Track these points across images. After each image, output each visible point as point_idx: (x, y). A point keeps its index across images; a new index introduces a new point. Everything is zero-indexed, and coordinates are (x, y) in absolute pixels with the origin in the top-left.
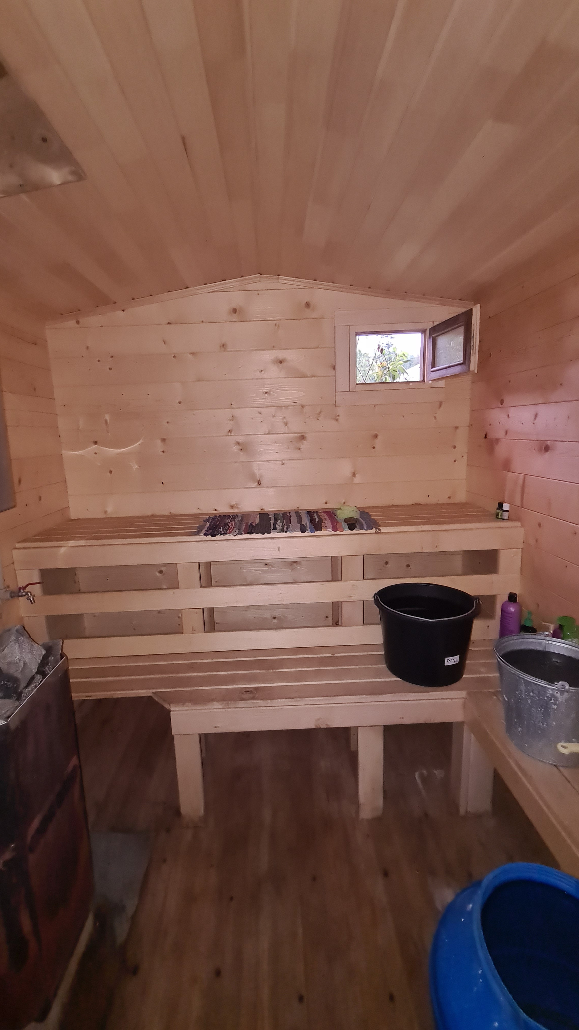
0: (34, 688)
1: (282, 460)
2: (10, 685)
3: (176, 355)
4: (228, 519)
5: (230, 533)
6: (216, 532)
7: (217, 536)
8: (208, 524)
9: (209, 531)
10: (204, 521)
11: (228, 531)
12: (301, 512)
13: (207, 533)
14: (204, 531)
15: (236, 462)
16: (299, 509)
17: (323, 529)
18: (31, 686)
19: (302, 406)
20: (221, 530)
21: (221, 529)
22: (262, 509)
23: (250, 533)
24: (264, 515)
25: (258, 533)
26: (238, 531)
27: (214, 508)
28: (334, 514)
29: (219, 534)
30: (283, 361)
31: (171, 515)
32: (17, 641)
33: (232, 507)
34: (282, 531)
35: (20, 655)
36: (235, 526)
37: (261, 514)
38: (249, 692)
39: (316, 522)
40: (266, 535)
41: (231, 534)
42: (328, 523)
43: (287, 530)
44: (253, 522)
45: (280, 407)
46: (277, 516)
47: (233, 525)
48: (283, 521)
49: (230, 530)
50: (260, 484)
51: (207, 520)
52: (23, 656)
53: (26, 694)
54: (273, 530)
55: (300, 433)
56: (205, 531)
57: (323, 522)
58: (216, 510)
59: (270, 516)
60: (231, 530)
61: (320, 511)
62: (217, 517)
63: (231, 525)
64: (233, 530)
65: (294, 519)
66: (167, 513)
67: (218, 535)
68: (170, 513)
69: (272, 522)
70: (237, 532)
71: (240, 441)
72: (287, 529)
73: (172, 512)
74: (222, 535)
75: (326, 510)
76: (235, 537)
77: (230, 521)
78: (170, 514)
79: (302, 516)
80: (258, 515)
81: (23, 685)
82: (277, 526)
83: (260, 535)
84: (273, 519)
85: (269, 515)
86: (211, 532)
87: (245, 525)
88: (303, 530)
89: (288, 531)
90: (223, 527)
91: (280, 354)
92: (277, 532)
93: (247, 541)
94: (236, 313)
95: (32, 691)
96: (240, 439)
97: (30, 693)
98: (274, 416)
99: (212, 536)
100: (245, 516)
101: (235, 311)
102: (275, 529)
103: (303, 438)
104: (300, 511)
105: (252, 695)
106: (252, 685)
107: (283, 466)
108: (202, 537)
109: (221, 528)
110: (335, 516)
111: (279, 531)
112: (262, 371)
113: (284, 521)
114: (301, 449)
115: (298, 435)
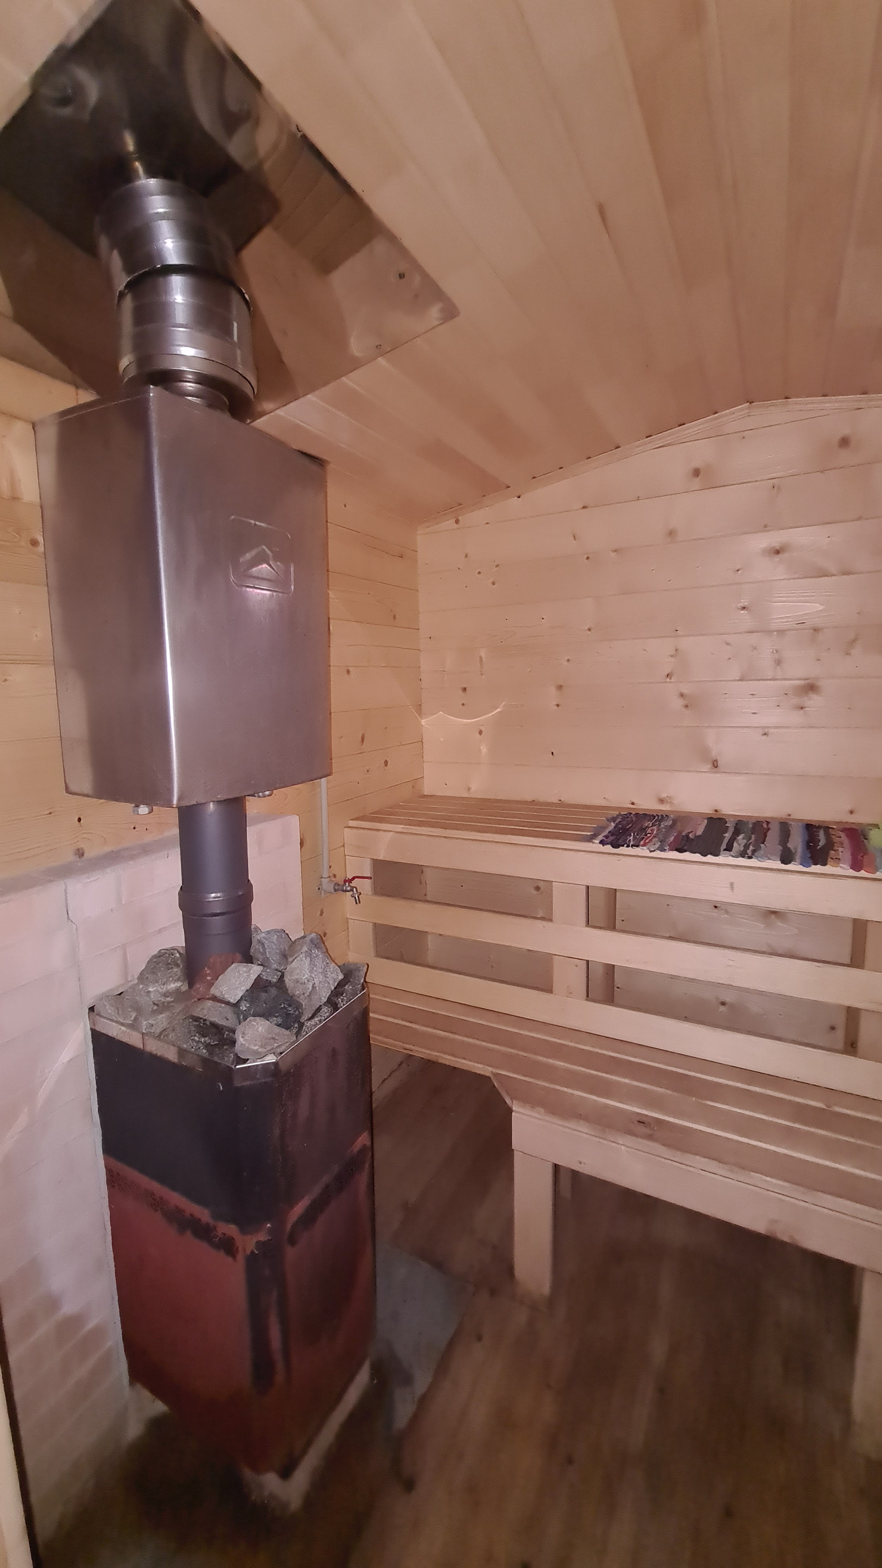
0: (318, 1022)
1: (764, 728)
2: (290, 1011)
3: (590, 556)
4: (648, 821)
5: (643, 845)
6: (620, 841)
7: (621, 848)
8: (613, 824)
9: (611, 837)
10: (608, 820)
11: (642, 843)
12: (793, 823)
13: (605, 840)
14: (601, 837)
15: (675, 727)
16: (791, 817)
17: (829, 863)
18: (315, 1019)
19: (815, 630)
20: (631, 838)
21: (630, 836)
22: (716, 811)
23: (681, 851)
24: (716, 823)
25: (695, 853)
26: (659, 843)
27: (631, 801)
28: (864, 836)
29: (626, 845)
30: (784, 550)
31: (561, 804)
32: (309, 954)
33: (662, 801)
34: (743, 854)
35: (309, 974)
36: (657, 835)
37: (711, 818)
38: (643, 1123)
39: (819, 847)
40: (710, 858)
41: (645, 848)
42: (844, 851)
43: (753, 854)
44: (692, 832)
45: (769, 632)
46: (740, 826)
47: (655, 832)
48: (751, 837)
49: (645, 841)
50: (716, 767)
51: (613, 819)
52: (313, 976)
53: (308, 1029)
54: (725, 850)
55: (806, 679)
56: (604, 837)
57: (836, 848)
58: (633, 804)
59: (727, 825)
60: (647, 841)
61: (835, 827)
62: (632, 815)
63: (650, 832)
64: (651, 841)
65: (773, 836)
66: (555, 800)
67: (623, 846)
68: (560, 800)
69: (728, 835)
70: (657, 846)
71: (687, 692)
72: (754, 852)
73: (562, 799)
74: (630, 848)
75: (848, 826)
76: (652, 853)
77: (651, 825)
78: (559, 802)
79: (792, 831)
80: (706, 821)
81: (307, 1015)
82: (735, 844)
83: (697, 857)
84: (731, 830)
85: (726, 823)
86: (613, 840)
87: (675, 834)
88: (786, 858)
89: (753, 856)
90: (636, 834)
91: (779, 538)
92: (733, 856)
93: (673, 864)
94: (698, 476)
95: (315, 1026)
96: (688, 688)
97: (312, 1026)
98: (755, 648)
99: (613, 847)
100: (680, 819)
101: (697, 473)
102: (729, 848)
103: (812, 689)
104: (790, 823)
105: (647, 1131)
106: (654, 1113)
107: (766, 737)
108: (596, 846)
109: (632, 834)
110: (865, 841)
111: (736, 854)
112: (738, 571)
113: (753, 836)
114: (805, 709)
115: (802, 682)
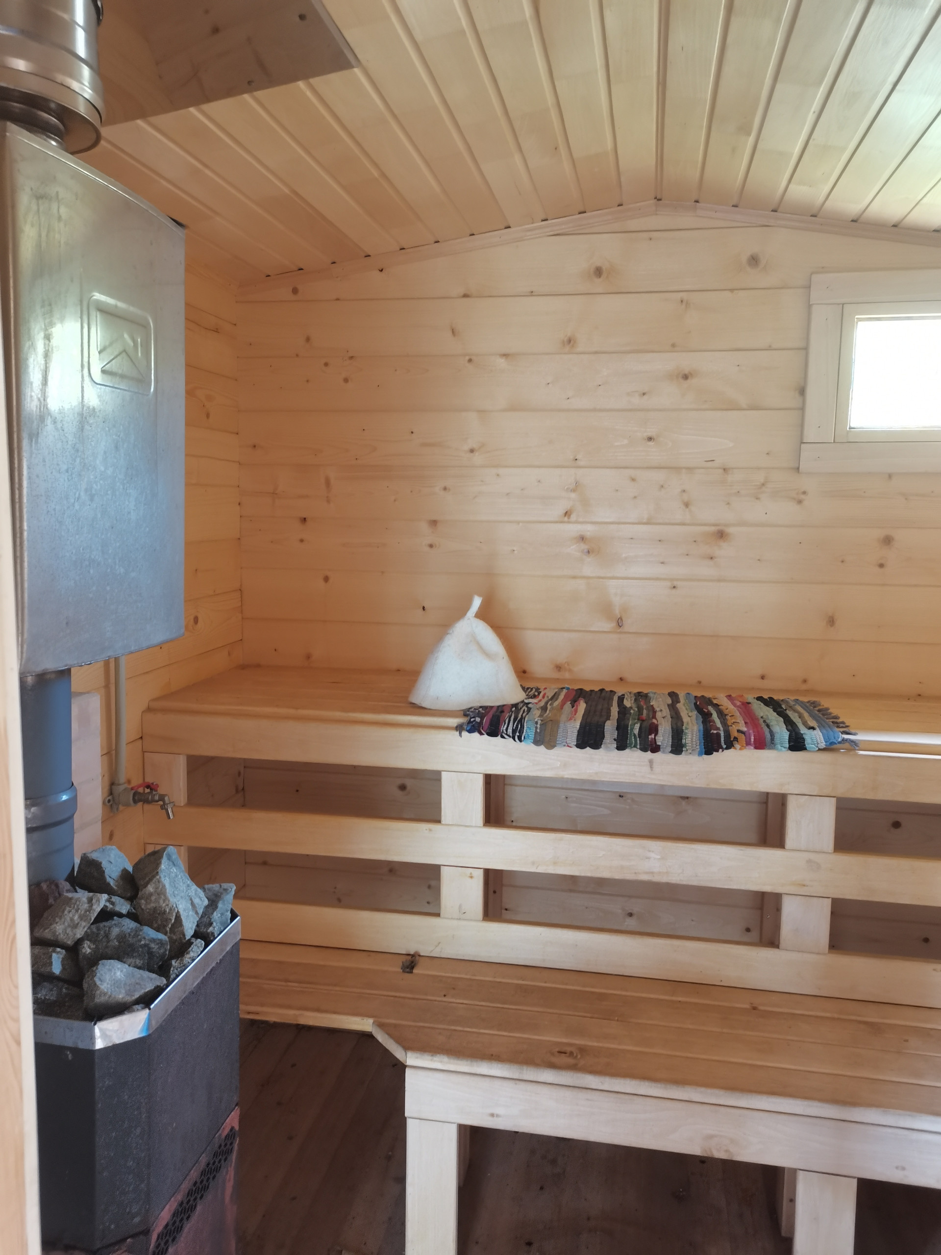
1: (672, 580)
3: (473, 358)
15: (574, 577)
19: (724, 469)
27: (522, 668)
30: (691, 374)
32: (167, 874)
33: (557, 667)
38: (565, 1054)
45: (677, 469)
50: (620, 627)
52: (176, 901)
55: (715, 525)
58: (525, 672)
71: (588, 534)
91: (685, 361)
94: (600, 277)
96: (588, 530)
98: (663, 487)
101: (598, 272)
103: (721, 535)
105: (571, 1061)
106: (574, 1042)
107: (674, 591)
112: (644, 394)
114: (716, 560)
115: (713, 529)
